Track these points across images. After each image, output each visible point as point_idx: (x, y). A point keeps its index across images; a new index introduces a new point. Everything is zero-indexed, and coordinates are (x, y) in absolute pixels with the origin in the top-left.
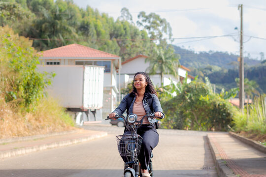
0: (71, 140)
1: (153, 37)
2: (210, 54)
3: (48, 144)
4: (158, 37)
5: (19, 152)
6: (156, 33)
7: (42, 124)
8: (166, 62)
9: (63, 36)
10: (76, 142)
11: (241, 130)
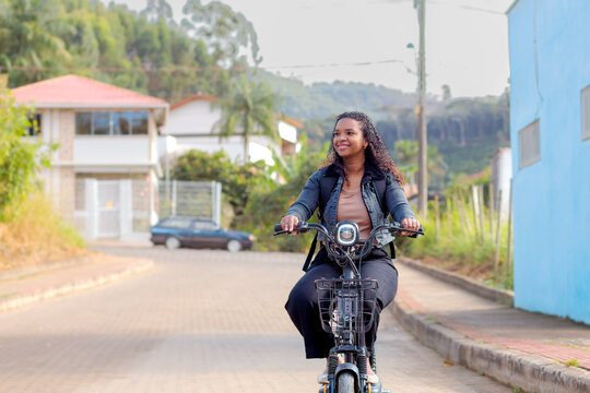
0: (95, 279)
1: (219, 54)
2: (337, 88)
4: (230, 52)
6: (224, 45)
7: (26, 244)
8: (256, 111)
9: (39, 56)
10: (101, 281)
11: (424, 253)
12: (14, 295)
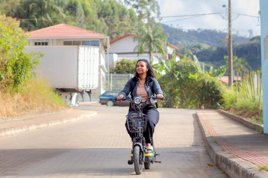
0: (61, 120)
1: (141, 16)
2: (199, 32)
3: (38, 124)
4: (147, 15)
5: (9, 133)
6: (144, 12)
7: (31, 104)
8: (154, 41)
9: (50, 16)
10: (65, 121)
11: (231, 107)
12: (11, 128)
